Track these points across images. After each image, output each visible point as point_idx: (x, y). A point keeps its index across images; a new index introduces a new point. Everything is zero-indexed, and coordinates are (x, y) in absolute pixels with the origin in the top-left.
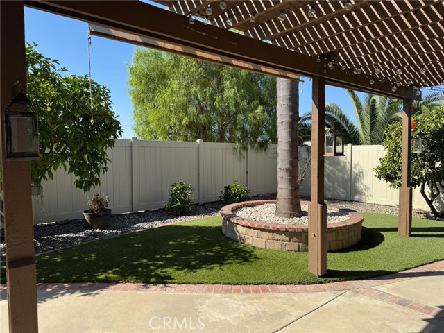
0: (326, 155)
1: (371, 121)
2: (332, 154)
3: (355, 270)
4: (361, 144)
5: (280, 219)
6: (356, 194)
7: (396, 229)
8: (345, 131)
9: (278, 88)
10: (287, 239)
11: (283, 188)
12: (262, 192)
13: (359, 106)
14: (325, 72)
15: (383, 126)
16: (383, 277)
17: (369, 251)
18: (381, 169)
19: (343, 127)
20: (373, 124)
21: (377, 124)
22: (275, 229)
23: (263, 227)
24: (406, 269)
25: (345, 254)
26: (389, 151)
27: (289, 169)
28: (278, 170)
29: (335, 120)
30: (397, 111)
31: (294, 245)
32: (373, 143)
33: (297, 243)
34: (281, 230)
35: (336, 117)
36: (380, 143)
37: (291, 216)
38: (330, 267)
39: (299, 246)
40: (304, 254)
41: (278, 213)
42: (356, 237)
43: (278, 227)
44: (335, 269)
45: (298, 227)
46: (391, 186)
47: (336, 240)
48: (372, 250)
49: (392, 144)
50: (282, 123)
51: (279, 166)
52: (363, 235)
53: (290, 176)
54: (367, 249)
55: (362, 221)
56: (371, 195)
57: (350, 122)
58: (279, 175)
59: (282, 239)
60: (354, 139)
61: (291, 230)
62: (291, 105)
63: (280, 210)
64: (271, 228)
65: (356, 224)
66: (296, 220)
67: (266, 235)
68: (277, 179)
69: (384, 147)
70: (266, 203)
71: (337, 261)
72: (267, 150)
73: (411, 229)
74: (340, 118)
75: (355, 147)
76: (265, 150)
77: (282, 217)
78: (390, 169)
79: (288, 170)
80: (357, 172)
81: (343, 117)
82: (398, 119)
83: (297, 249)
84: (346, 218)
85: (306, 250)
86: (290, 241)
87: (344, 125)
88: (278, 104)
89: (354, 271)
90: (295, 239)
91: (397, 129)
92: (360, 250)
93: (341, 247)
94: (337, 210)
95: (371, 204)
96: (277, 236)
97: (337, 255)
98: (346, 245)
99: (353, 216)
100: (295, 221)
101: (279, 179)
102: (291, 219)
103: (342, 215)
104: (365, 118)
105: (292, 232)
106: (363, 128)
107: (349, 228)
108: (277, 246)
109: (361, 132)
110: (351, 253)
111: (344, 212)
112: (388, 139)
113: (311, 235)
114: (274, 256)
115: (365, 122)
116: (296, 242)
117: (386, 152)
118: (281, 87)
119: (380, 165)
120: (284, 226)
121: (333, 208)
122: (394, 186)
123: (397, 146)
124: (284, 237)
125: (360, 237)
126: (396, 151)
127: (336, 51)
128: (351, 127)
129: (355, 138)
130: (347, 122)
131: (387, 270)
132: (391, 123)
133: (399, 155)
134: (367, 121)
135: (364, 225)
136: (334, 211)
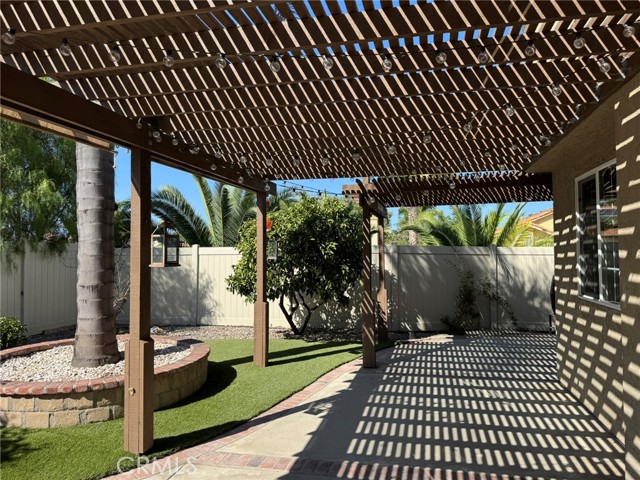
0: (153, 265)
1: (223, 215)
2: (162, 264)
3: (196, 430)
4: (211, 246)
5: (81, 370)
6: (203, 315)
7: (250, 359)
8: (189, 227)
9: (78, 156)
10: (91, 403)
11: (87, 318)
12: (51, 325)
13: (207, 194)
14: (151, 144)
15: (237, 222)
16: (232, 431)
17: (215, 397)
18: (235, 280)
19: (187, 222)
20: (225, 220)
21: (231, 219)
22: (69, 391)
23: (45, 392)
24: (260, 413)
25: (183, 408)
26: (244, 255)
27: (97, 286)
28: (79, 288)
29: (176, 211)
30: (252, 205)
31: (102, 412)
32: (226, 244)
33: (108, 408)
34: (80, 390)
35: (176, 208)
36: (233, 244)
37: (100, 363)
38: (159, 434)
39: (111, 411)
40: (119, 422)
41: (77, 361)
42: (200, 378)
43: (74, 386)
44: (167, 435)
45: (110, 380)
46: (246, 300)
47: (171, 389)
48: (220, 394)
49: (246, 246)
50: (86, 211)
51: (80, 282)
52: (209, 375)
53: (100, 297)
54: (214, 394)
55: (208, 354)
56: (223, 315)
57: (196, 214)
58: (80, 297)
59: (81, 405)
60: (200, 238)
61: (97, 388)
62: (101, 184)
63: (80, 355)
64: (60, 390)
65: (199, 361)
66: (108, 368)
67: (50, 404)
68: (76, 304)
69: (237, 251)
70: (57, 345)
71: (170, 423)
72: (64, 254)
73: (269, 356)
74: (182, 209)
75: (203, 250)
76: (60, 252)
77: (84, 366)
78: (244, 279)
79: (95, 288)
80: (205, 283)
81: (186, 207)
82: (254, 216)
83: (107, 416)
84: (186, 353)
85: (121, 416)
86: (95, 406)
87: (188, 219)
88: (78, 181)
89: (194, 433)
90: (105, 401)
91: (252, 228)
92: (204, 398)
93: (177, 398)
94: (174, 343)
95: (223, 327)
96: (71, 402)
97: (171, 413)
98: (184, 394)
99: (195, 350)
100: (107, 371)
101: (80, 304)
102: (100, 369)
103: (180, 350)
104: (215, 210)
105: (99, 391)
106: (213, 223)
107: (188, 369)
108: (72, 418)
109: (211, 230)
110: (192, 405)
111: (184, 344)
112: (242, 239)
113: (128, 390)
114: (65, 438)
115: (216, 217)
116: (105, 406)
117: (240, 257)
118: (84, 155)
119: (234, 274)
120: (85, 384)
121: (169, 341)
122: (250, 301)
123: (253, 249)
124: (84, 401)
125: (204, 379)
126: (250, 256)
127: (164, 116)
128: (198, 221)
129: (202, 237)
130: (192, 215)
131: (238, 419)
132: (245, 220)
133: (255, 261)
134: (219, 215)
135: (211, 359)
136: (170, 346)
